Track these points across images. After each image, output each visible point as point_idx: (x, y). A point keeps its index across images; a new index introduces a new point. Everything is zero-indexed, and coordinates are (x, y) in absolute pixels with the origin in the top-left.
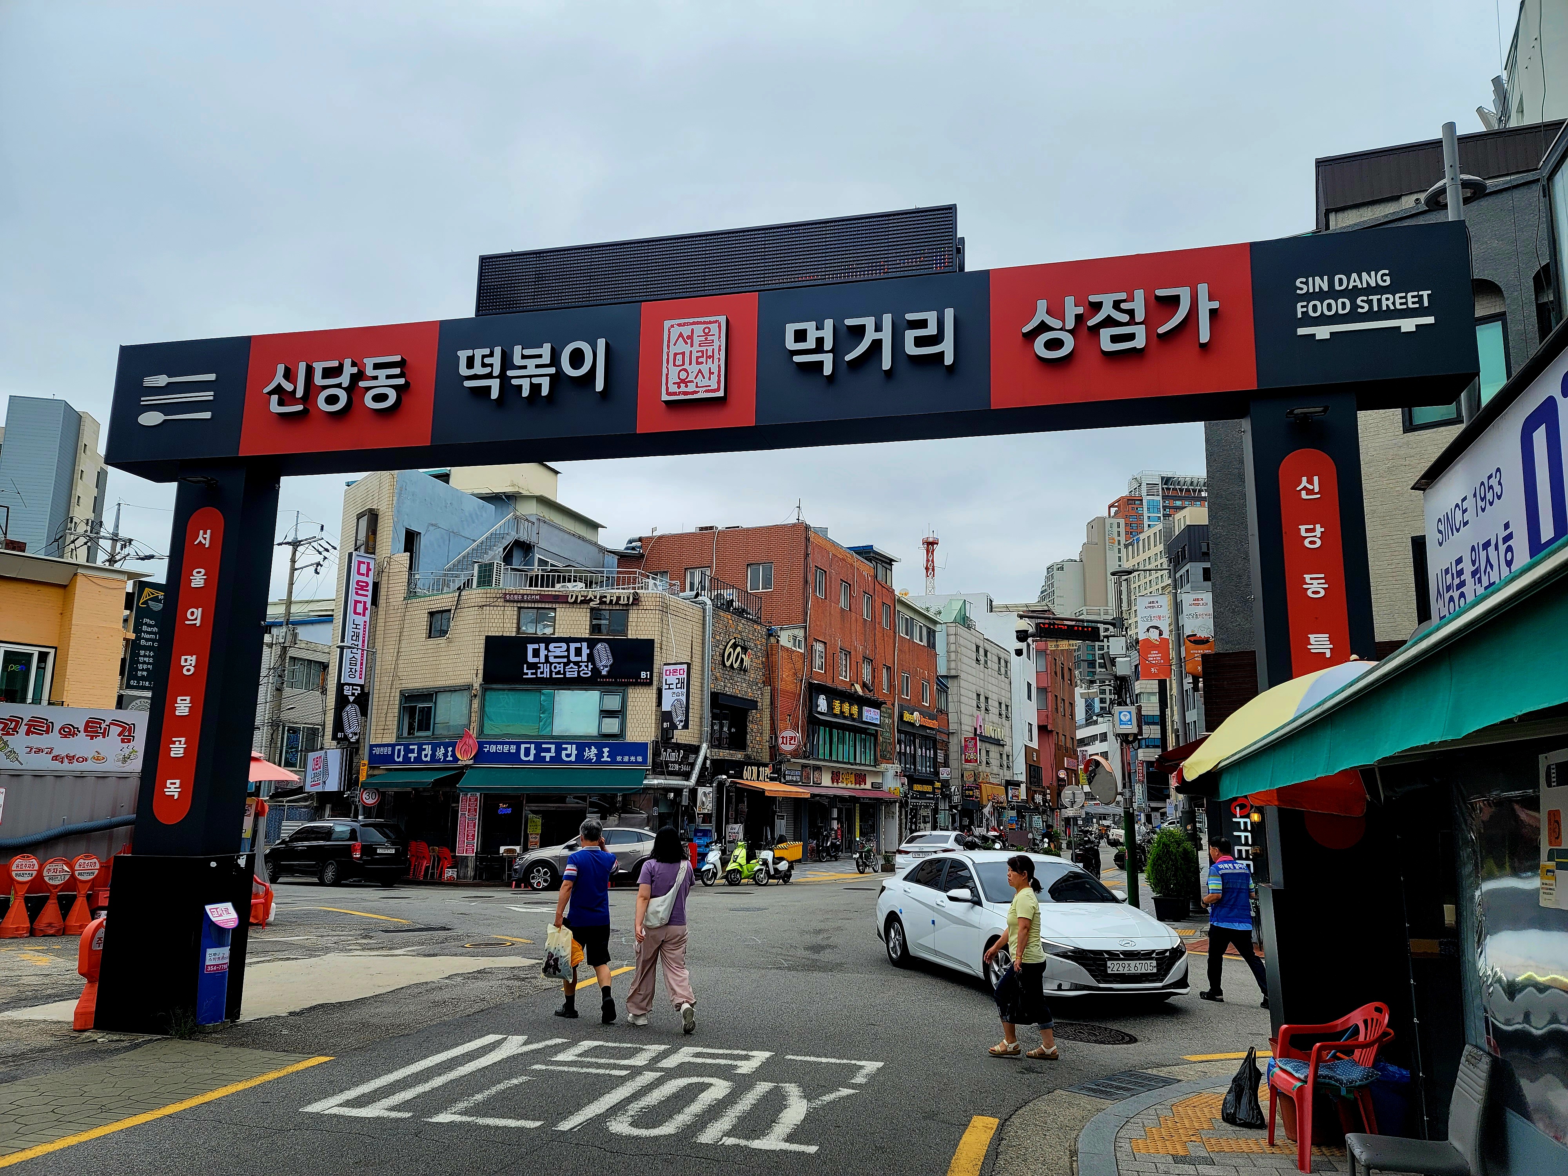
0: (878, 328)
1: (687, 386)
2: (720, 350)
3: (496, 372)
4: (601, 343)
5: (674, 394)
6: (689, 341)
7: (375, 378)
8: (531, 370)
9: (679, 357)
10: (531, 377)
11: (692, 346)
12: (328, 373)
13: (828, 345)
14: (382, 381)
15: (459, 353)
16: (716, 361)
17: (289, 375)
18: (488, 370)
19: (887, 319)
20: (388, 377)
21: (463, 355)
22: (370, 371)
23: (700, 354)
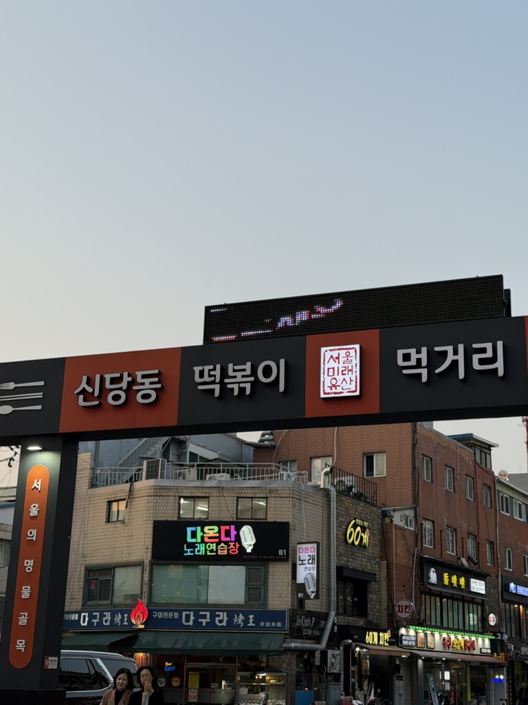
0: (456, 353)
1: (336, 389)
2: (356, 366)
3: (218, 380)
4: (282, 362)
5: (329, 393)
6: (337, 360)
7: (143, 384)
8: (239, 379)
9: (331, 371)
10: (239, 383)
11: (339, 363)
12: (113, 381)
13: (424, 363)
14: (147, 386)
15: (195, 368)
16: (354, 373)
17: (90, 382)
18: (212, 379)
19: (461, 347)
20: (151, 383)
21: (197, 369)
22: (139, 380)
23: (344, 369)
